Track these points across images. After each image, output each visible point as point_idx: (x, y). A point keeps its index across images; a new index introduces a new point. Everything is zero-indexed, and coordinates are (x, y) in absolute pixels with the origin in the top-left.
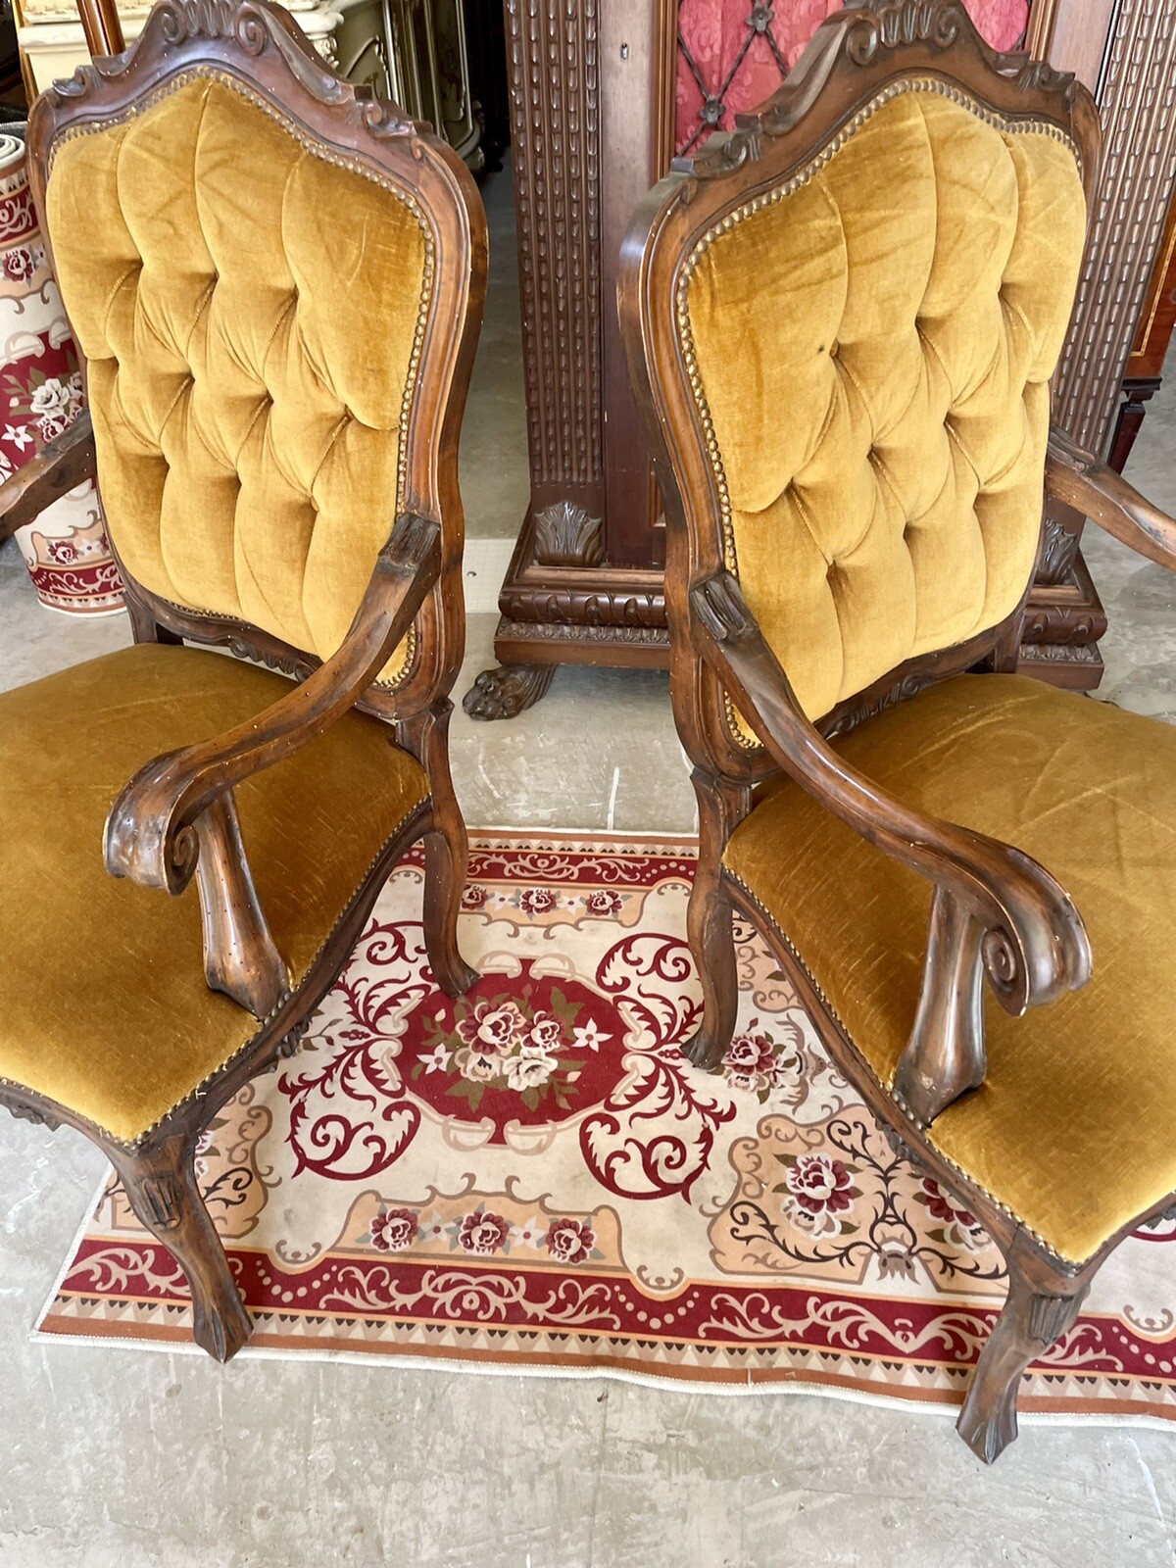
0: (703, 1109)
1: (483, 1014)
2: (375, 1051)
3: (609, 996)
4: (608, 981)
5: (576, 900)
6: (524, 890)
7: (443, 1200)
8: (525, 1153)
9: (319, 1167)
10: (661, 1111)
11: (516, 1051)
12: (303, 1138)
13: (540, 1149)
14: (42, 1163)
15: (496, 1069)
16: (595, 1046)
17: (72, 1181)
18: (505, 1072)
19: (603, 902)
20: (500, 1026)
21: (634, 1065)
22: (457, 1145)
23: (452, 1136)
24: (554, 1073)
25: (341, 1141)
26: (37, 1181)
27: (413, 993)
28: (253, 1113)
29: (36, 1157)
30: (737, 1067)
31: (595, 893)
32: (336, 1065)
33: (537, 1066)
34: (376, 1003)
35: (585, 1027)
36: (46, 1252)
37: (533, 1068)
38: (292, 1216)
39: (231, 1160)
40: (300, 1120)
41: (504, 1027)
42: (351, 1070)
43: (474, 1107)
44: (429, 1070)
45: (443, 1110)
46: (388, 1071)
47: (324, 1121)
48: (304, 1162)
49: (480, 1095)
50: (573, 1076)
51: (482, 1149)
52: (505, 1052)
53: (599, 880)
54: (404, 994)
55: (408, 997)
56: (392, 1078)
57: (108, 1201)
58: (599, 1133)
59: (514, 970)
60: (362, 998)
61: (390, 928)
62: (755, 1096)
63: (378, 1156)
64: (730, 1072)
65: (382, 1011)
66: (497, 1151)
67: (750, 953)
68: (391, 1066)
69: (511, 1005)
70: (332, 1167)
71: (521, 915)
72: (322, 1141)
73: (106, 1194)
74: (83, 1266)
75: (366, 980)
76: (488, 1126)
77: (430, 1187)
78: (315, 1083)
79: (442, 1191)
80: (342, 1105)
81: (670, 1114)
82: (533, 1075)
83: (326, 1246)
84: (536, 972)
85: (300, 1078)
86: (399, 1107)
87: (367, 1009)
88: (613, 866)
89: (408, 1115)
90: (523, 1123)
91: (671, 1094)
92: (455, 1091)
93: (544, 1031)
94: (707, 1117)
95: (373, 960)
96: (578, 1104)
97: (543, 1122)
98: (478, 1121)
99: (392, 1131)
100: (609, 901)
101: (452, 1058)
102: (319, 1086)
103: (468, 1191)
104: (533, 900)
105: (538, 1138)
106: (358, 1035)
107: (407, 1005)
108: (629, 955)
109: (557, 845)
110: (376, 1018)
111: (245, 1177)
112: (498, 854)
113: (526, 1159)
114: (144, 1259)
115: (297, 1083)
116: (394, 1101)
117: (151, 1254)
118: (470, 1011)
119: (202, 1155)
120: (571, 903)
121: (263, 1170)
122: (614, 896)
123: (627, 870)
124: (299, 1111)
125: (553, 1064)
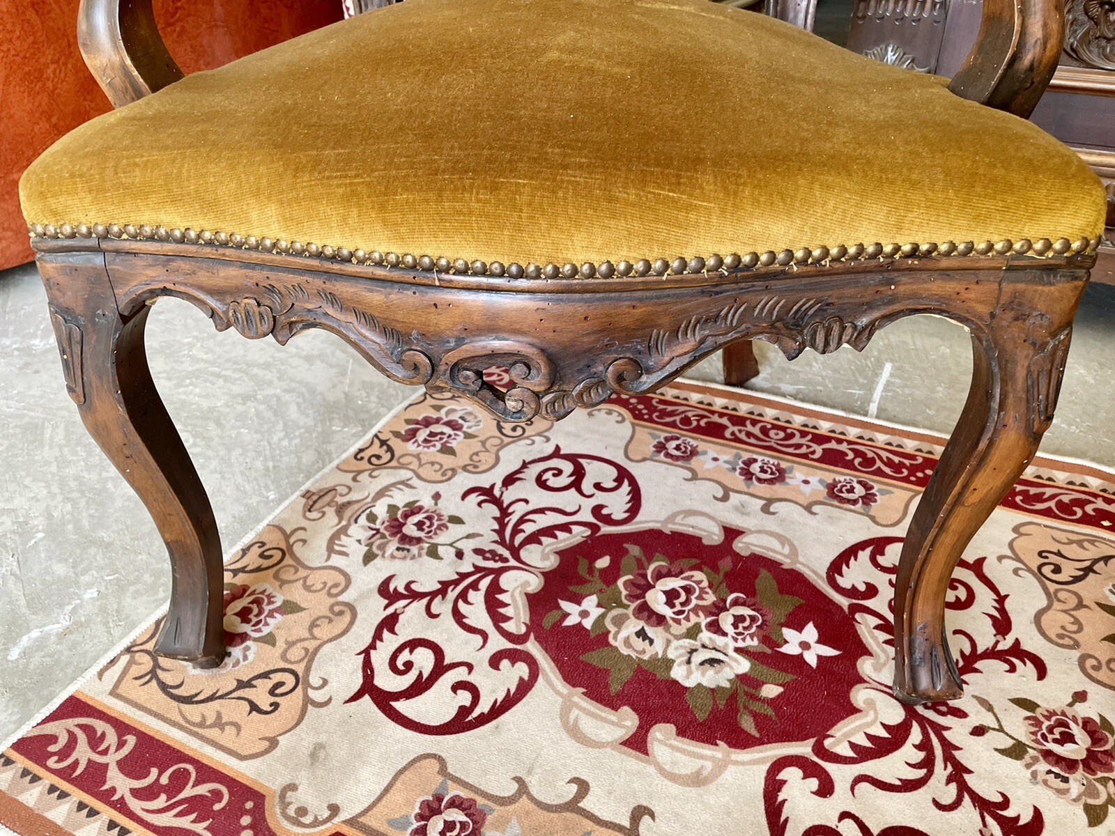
0: (983, 805)
1: (659, 575)
2: (506, 580)
3: (844, 602)
4: (845, 582)
5: (814, 480)
6: (746, 456)
7: (531, 806)
8: (673, 777)
9: (384, 700)
10: (909, 786)
11: (693, 633)
12: (380, 658)
13: (697, 780)
14: (91, 593)
15: (658, 648)
16: (811, 659)
17: (106, 624)
18: (671, 655)
19: (851, 490)
20: (678, 596)
21: (871, 703)
22: (575, 733)
23: (572, 717)
24: (742, 678)
25: (425, 675)
26: (74, 611)
27: (575, 529)
28: (337, 609)
29: (89, 586)
30: (1048, 754)
31: (842, 478)
32: (456, 583)
33: (719, 661)
34: (529, 528)
35: (800, 629)
36: (30, 695)
37: (712, 662)
38: (322, 754)
39: (284, 657)
40: (386, 634)
41: (683, 597)
42: (472, 595)
43: (615, 688)
44: (569, 622)
45: (570, 677)
46: (516, 607)
47: (413, 644)
48: (368, 688)
49: (627, 674)
50: (771, 691)
51: (609, 750)
52: (676, 629)
53: (849, 465)
54: (566, 528)
55: (570, 531)
56: (518, 617)
57: (125, 659)
58: (797, 787)
59: (713, 535)
60: (514, 519)
61: (572, 458)
62: (1079, 810)
63: (464, 711)
64: (1035, 760)
65: (534, 538)
66: (630, 761)
67: (1073, 601)
68: (522, 604)
69: (698, 575)
70: (400, 706)
71: (737, 480)
72: (401, 667)
73: (128, 650)
74: (50, 728)
75: (526, 501)
76: (628, 720)
77: (518, 780)
78: (421, 596)
79: (534, 791)
80: (445, 632)
81: (923, 795)
82: (711, 672)
83: (344, 815)
84: (739, 546)
85: (408, 587)
86: (514, 657)
87: (516, 531)
88: (870, 455)
89: (522, 670)
90: (681, 733)
91: (928, 763)
92: (594, 658)
93: (738, 619)
94: (989, 819)
95: (541, 483)
96: (770, 734)
97: (711, 741)
98: (615, 708)
99: (494, 685)
100: (859, 491)
101: (603, 616)
102: (425, 601)
103: (572, 806)
104: (755, 468)
105: (699, 763)
106: (494, 556)
107: (565, 540)
108: (880, 559)
109: (798, 420)
110: (523, 544)
111: (290, 680)
112: (721, 415)
113: (674, 788)
114: (121, 744)
115: (401, 589)
116: (510, 646)
117: (131, 740)
118: (642, 567)
119: (255, 640)
120: (806, 482)
121: (314, 680)
122: (867, 487)
123: (889, 463)
124: (390, 623)
125: (744, 666)
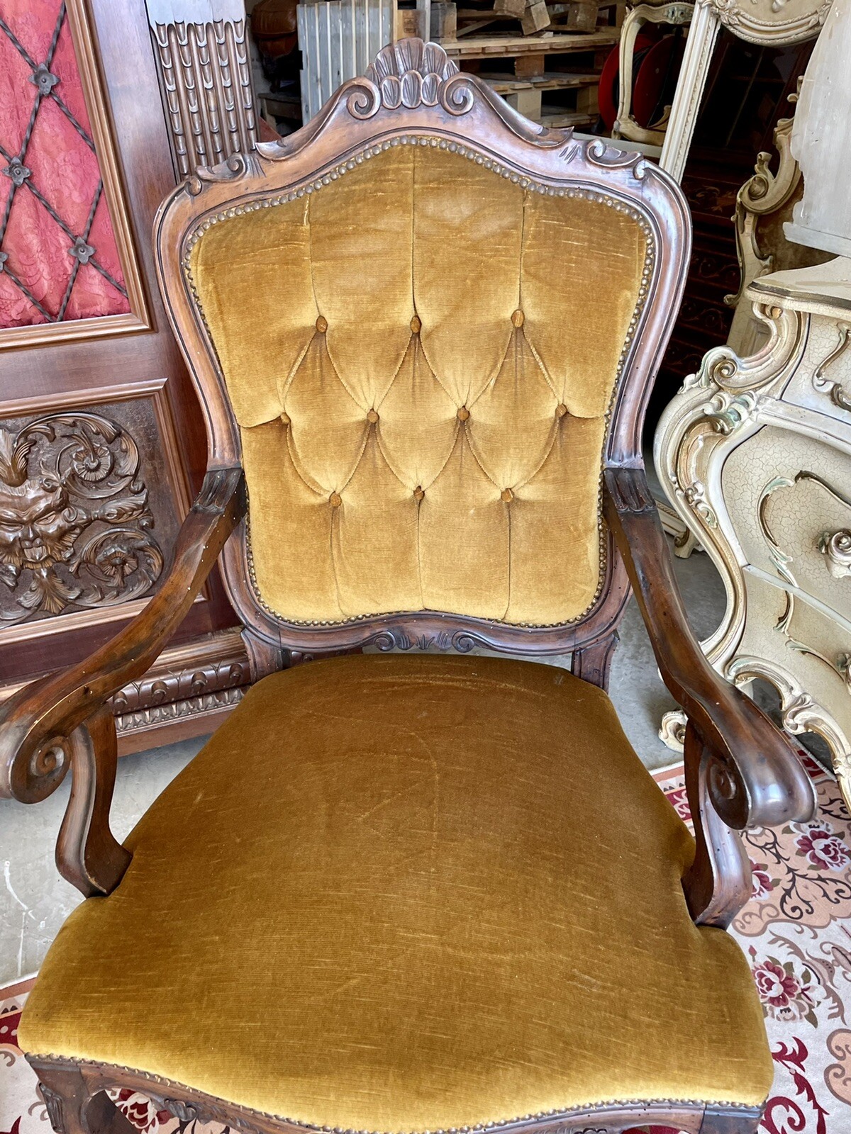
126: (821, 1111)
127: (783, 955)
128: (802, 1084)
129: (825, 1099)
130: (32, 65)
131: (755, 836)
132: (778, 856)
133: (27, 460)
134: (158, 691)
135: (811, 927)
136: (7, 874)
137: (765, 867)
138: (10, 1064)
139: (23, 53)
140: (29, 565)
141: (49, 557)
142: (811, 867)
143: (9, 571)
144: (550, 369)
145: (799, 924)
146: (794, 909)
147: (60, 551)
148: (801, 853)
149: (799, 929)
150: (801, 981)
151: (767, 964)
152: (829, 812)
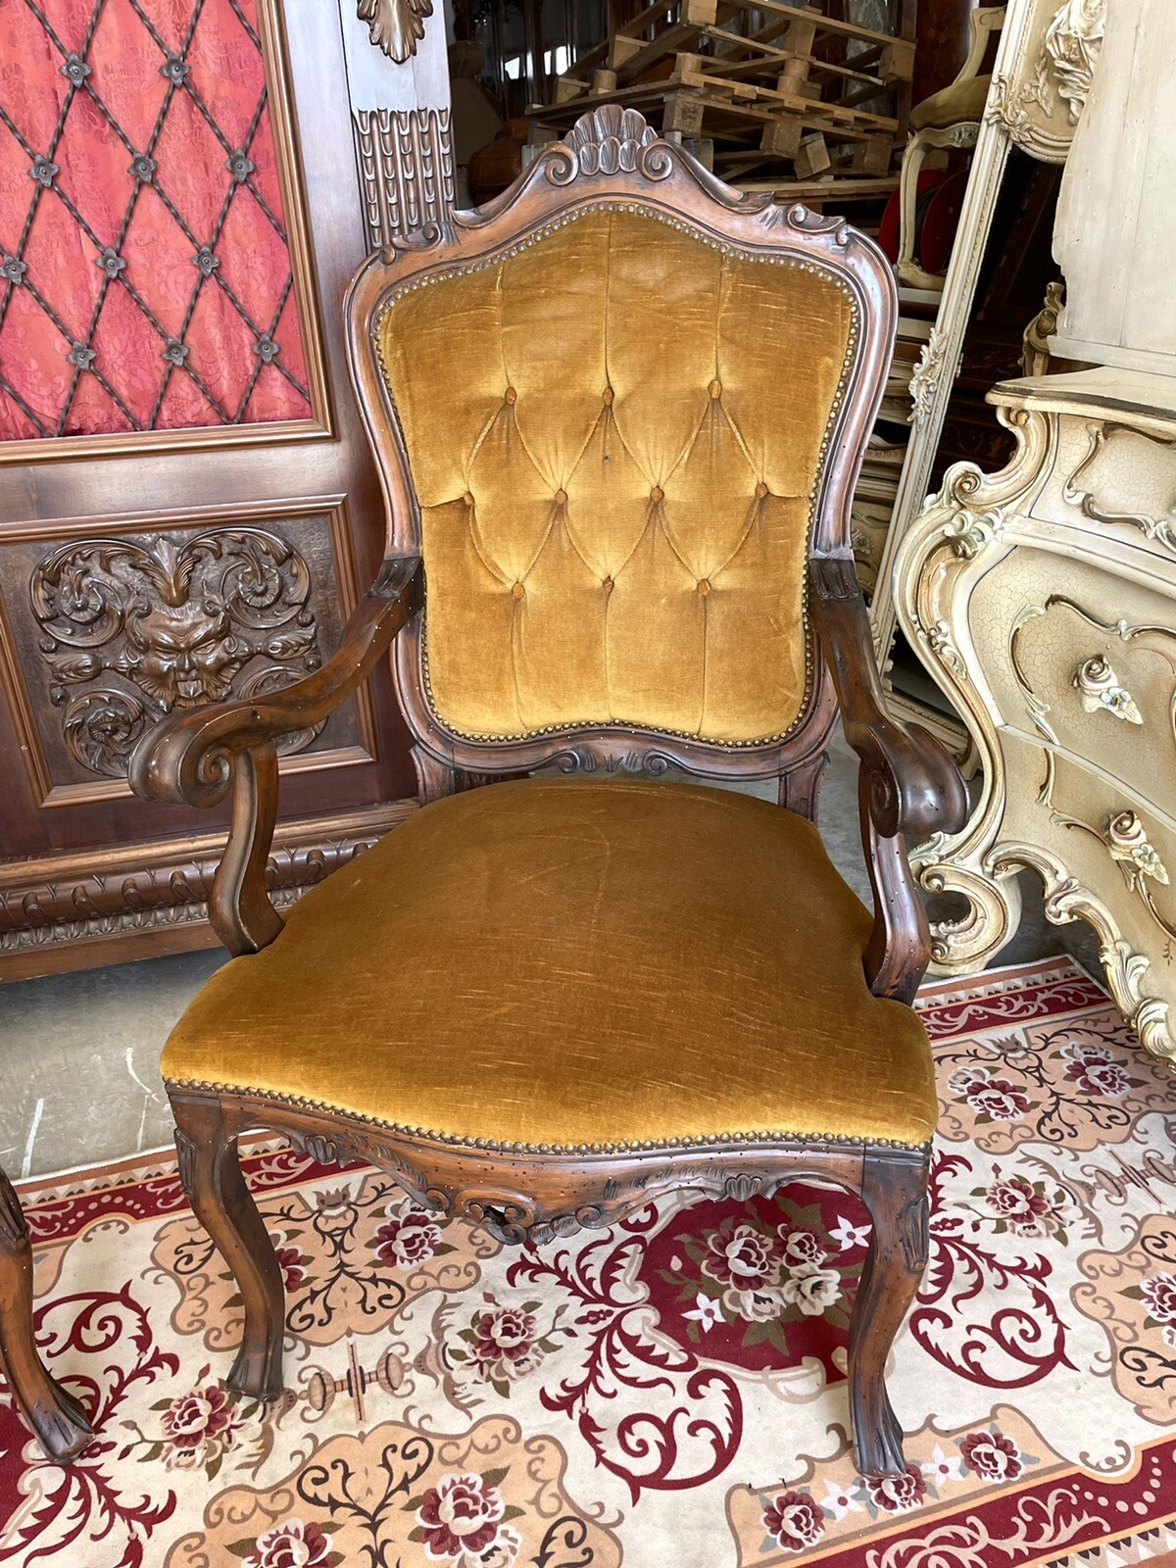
126: (1061, 1326)
127: (1033, 1175)
128: (1041, 1298)
129: (1066, 1314)
130: (229, 150)
131: (1015, 1059)
132: (1041, 1080)
133: (190, 578)
134: (313, 862)
135: (1072, 1150)
136: (129, 1060)
137: (1023, 1090)
138: (122, 1232)
139: (220, 137)
140: (181, 702)
141: (205, 693)
142: (1081, 1092)
143: (158, 707)
144: (747, 440)
145: (1058, 1146)
146: (1053, 1132)
147: (216, 687)
148: (1069, 1078)
149: (1057, 1151)
150: (1053, 1200)
151: (1012, 1182)
152: (1111, 1040)
